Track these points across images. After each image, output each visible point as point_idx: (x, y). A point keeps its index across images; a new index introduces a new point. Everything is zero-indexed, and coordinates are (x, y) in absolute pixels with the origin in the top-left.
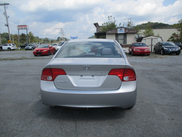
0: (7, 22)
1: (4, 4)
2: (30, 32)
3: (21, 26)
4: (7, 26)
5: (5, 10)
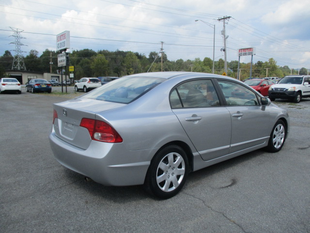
0: (225, 44)
1: (224, 19)
2: (272, 59)
3: (244, 49)
4: (224, 50)
5: (224, 26)
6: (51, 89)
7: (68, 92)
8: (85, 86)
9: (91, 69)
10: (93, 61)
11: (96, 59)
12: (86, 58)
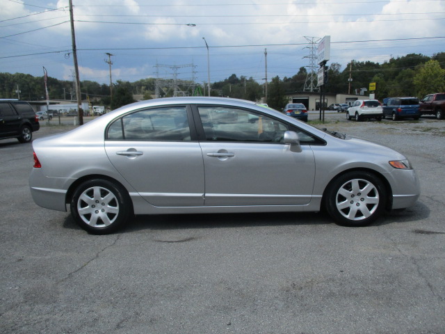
6: (307, 116)
7: (325, 120)
8: (357, 112)
9: (414, 85)
10: (419, 72)
11: (424, 69)
12: (409, 69)
